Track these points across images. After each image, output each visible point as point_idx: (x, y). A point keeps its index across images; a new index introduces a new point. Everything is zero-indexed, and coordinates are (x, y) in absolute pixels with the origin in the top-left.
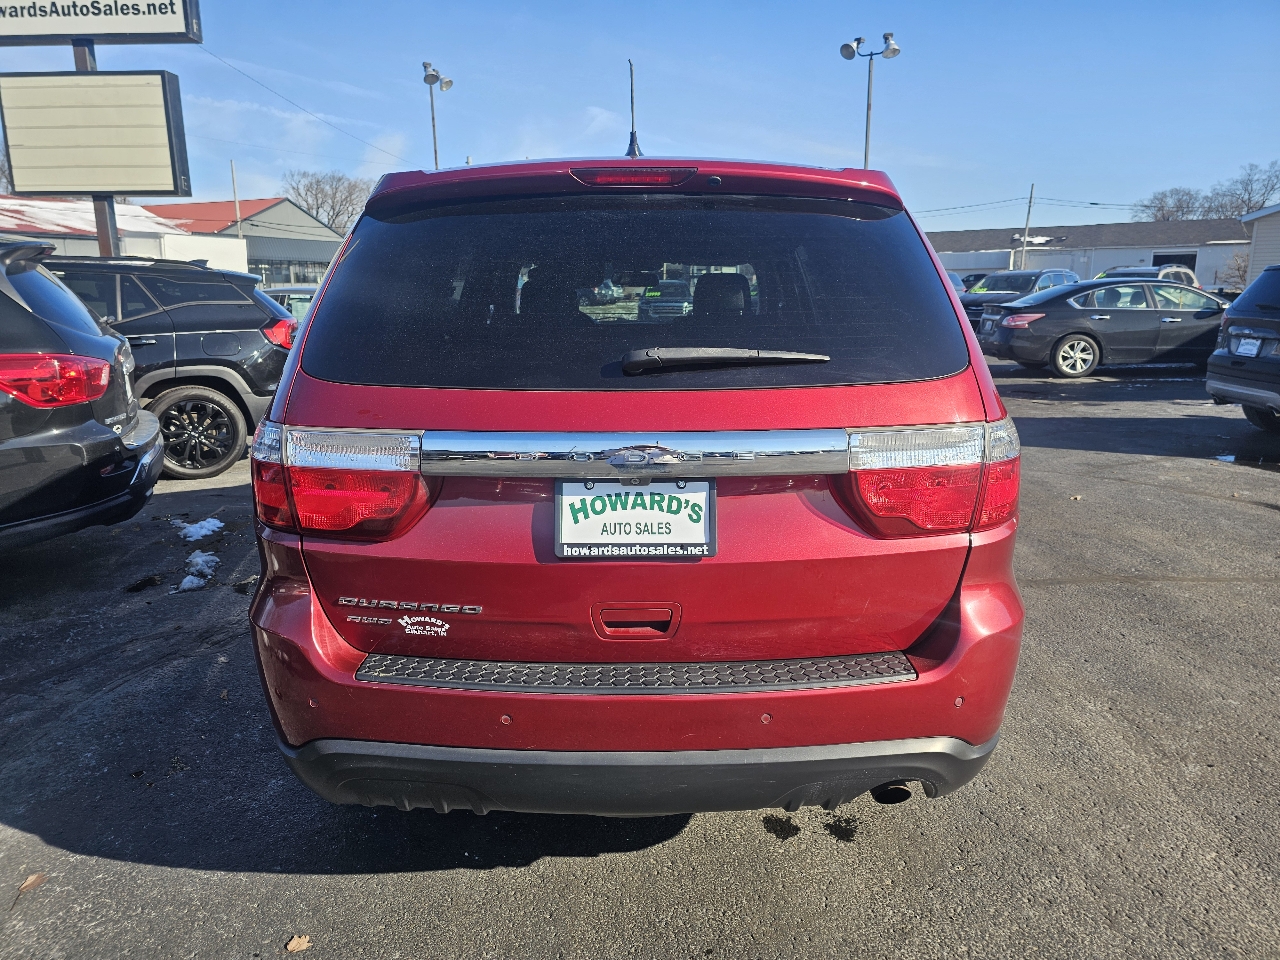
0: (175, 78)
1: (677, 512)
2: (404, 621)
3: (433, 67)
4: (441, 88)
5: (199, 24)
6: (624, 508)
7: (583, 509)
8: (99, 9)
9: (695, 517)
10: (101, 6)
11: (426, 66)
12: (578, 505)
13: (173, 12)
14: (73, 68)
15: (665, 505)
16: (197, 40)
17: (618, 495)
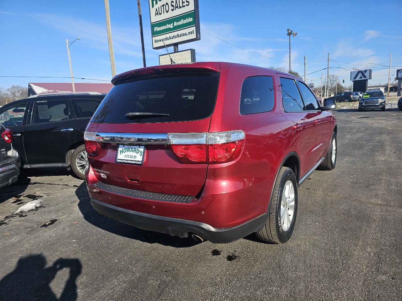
0: (194, 50)
1: (138, 153)
2: (101, 174)
3: (290, 30)
4: (293, 36)
5: (200, 35)
6: (129, 151)
7: (122, 151)
8: (179, 36)
9: (141, 155)
10: (179, 35)
11: (288, 30)
12: (121, 150)
13: (194, 33)
14: (173, 52)
15: (136, 151)
16: (199, 39)
17: (128, 148)
